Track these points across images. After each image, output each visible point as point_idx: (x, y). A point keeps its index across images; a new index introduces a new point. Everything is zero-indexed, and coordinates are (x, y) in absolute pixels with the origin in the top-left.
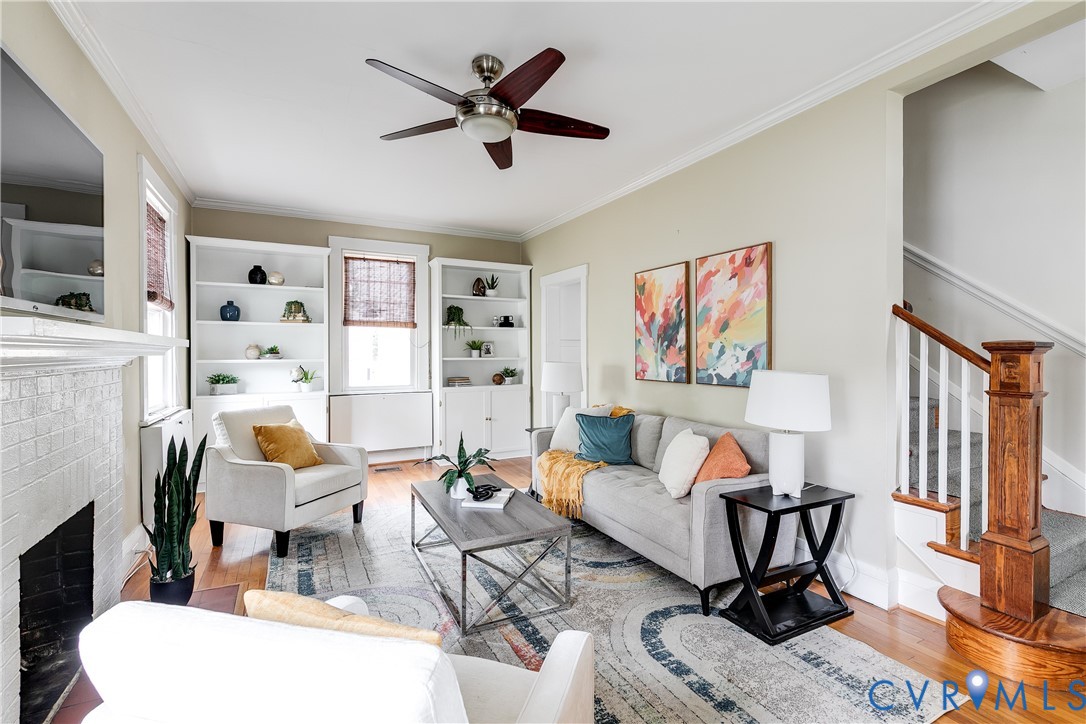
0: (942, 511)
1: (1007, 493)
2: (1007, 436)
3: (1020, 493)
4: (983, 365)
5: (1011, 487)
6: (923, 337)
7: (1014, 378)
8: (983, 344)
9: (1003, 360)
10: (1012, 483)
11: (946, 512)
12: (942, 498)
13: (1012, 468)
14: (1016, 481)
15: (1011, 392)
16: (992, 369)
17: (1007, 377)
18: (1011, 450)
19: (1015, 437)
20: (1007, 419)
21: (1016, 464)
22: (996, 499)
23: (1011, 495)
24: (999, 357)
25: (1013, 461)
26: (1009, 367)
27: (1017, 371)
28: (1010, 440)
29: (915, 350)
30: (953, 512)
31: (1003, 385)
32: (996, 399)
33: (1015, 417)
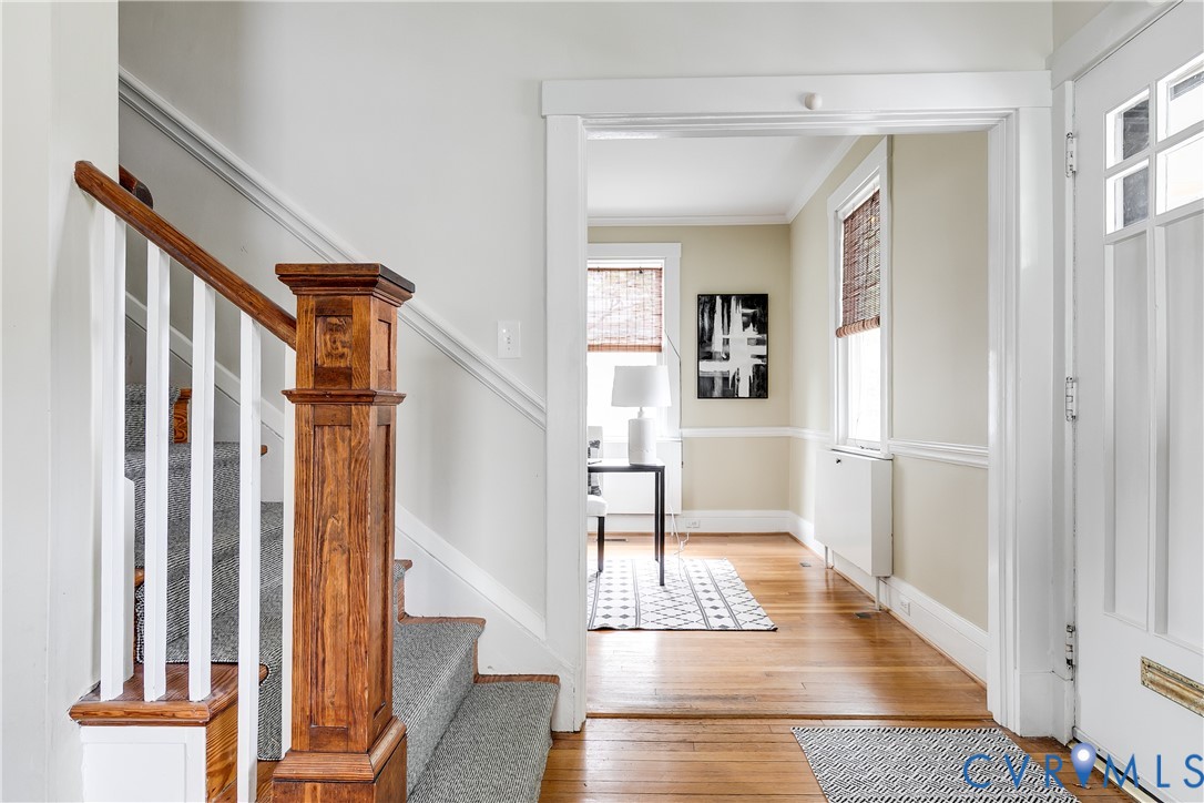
0: (197, 724)
1: (328, 642)
2: (328, 501)
3: (352, 637)
4: (283, 328)
5: (334, 627)
6: (155, 254)
7: (342, 356)
8: (279, 268)
9: (321, 312)
10: (337, 615)
11: (206, 724)
12: (200, 687)
13: (337, 583)
14: (344, 608)
15: (335, 390)
16: (299, 336)
17: (329, 355)
18: (336, 536)
19: (343, 502)
20: (328, 460)
21: (344, 568)
22: (305, 666)
23: (335, 646)
24: (312, 302)
25: (339, 560)
26: (332, 329)
27: (346, 338)
28: (334, 511)
29: (136, 284)
30: (221, 717)
31: (321, 374)
32: (307, 409)
33: (343, 452)
